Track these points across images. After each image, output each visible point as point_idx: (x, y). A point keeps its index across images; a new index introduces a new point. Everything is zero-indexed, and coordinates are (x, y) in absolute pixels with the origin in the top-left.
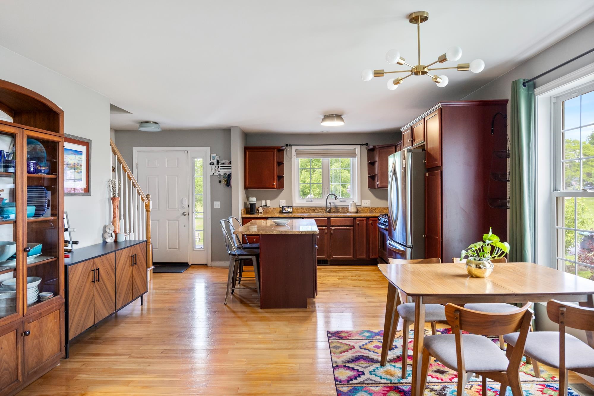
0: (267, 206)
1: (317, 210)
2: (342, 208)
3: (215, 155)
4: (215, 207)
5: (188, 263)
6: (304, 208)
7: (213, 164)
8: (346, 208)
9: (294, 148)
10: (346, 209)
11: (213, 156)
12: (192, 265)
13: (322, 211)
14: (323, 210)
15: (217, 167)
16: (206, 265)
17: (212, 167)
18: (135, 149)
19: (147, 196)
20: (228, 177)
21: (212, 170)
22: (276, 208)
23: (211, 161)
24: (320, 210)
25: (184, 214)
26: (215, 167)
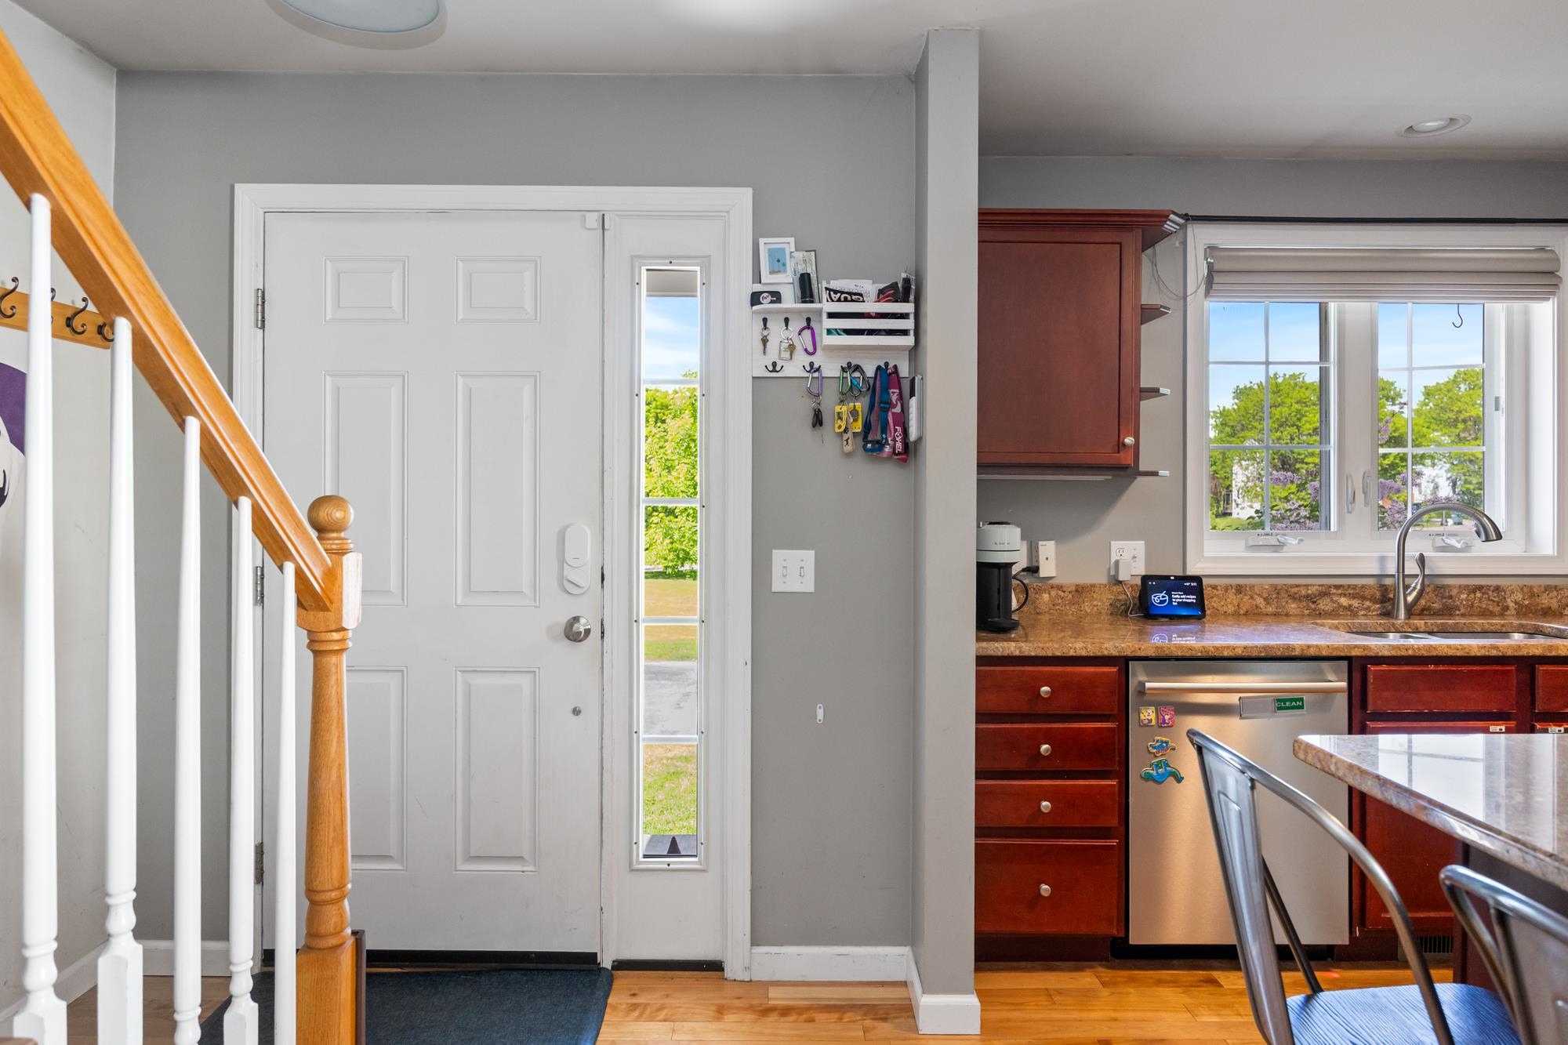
0: (1043, 573)
1: (1327, 600)
2: (1474, 592)
3: (788, 243)
4: (777, 586)
5: (595, 954)
6: (1252, 587)
7: (772, 302)
8: (1497, 589)
9: (1200, 237)
10: (1493, 595)
11: (772, 253)
12: (621, 965)
13: (1355, 603)
14: (1363, 598)
15: (796, 325)
16: (716, 966)
17: (765, 320)
18: (249, 199)
19: (323, 515)
20: (872, 390)
21: (765, 341)
22: (1093, 586)
23: (757, 278)
24: (1344, 601)
25: (573, 634)
26: (787, 321)
